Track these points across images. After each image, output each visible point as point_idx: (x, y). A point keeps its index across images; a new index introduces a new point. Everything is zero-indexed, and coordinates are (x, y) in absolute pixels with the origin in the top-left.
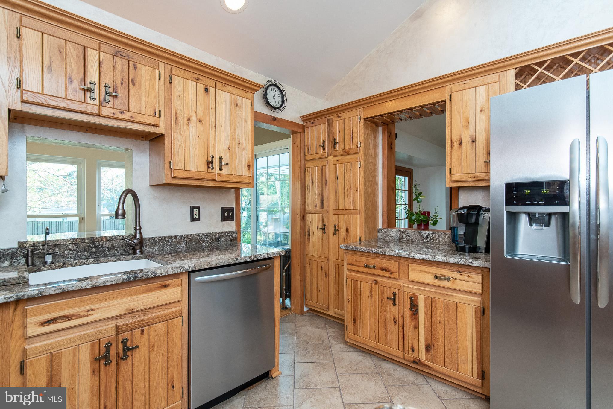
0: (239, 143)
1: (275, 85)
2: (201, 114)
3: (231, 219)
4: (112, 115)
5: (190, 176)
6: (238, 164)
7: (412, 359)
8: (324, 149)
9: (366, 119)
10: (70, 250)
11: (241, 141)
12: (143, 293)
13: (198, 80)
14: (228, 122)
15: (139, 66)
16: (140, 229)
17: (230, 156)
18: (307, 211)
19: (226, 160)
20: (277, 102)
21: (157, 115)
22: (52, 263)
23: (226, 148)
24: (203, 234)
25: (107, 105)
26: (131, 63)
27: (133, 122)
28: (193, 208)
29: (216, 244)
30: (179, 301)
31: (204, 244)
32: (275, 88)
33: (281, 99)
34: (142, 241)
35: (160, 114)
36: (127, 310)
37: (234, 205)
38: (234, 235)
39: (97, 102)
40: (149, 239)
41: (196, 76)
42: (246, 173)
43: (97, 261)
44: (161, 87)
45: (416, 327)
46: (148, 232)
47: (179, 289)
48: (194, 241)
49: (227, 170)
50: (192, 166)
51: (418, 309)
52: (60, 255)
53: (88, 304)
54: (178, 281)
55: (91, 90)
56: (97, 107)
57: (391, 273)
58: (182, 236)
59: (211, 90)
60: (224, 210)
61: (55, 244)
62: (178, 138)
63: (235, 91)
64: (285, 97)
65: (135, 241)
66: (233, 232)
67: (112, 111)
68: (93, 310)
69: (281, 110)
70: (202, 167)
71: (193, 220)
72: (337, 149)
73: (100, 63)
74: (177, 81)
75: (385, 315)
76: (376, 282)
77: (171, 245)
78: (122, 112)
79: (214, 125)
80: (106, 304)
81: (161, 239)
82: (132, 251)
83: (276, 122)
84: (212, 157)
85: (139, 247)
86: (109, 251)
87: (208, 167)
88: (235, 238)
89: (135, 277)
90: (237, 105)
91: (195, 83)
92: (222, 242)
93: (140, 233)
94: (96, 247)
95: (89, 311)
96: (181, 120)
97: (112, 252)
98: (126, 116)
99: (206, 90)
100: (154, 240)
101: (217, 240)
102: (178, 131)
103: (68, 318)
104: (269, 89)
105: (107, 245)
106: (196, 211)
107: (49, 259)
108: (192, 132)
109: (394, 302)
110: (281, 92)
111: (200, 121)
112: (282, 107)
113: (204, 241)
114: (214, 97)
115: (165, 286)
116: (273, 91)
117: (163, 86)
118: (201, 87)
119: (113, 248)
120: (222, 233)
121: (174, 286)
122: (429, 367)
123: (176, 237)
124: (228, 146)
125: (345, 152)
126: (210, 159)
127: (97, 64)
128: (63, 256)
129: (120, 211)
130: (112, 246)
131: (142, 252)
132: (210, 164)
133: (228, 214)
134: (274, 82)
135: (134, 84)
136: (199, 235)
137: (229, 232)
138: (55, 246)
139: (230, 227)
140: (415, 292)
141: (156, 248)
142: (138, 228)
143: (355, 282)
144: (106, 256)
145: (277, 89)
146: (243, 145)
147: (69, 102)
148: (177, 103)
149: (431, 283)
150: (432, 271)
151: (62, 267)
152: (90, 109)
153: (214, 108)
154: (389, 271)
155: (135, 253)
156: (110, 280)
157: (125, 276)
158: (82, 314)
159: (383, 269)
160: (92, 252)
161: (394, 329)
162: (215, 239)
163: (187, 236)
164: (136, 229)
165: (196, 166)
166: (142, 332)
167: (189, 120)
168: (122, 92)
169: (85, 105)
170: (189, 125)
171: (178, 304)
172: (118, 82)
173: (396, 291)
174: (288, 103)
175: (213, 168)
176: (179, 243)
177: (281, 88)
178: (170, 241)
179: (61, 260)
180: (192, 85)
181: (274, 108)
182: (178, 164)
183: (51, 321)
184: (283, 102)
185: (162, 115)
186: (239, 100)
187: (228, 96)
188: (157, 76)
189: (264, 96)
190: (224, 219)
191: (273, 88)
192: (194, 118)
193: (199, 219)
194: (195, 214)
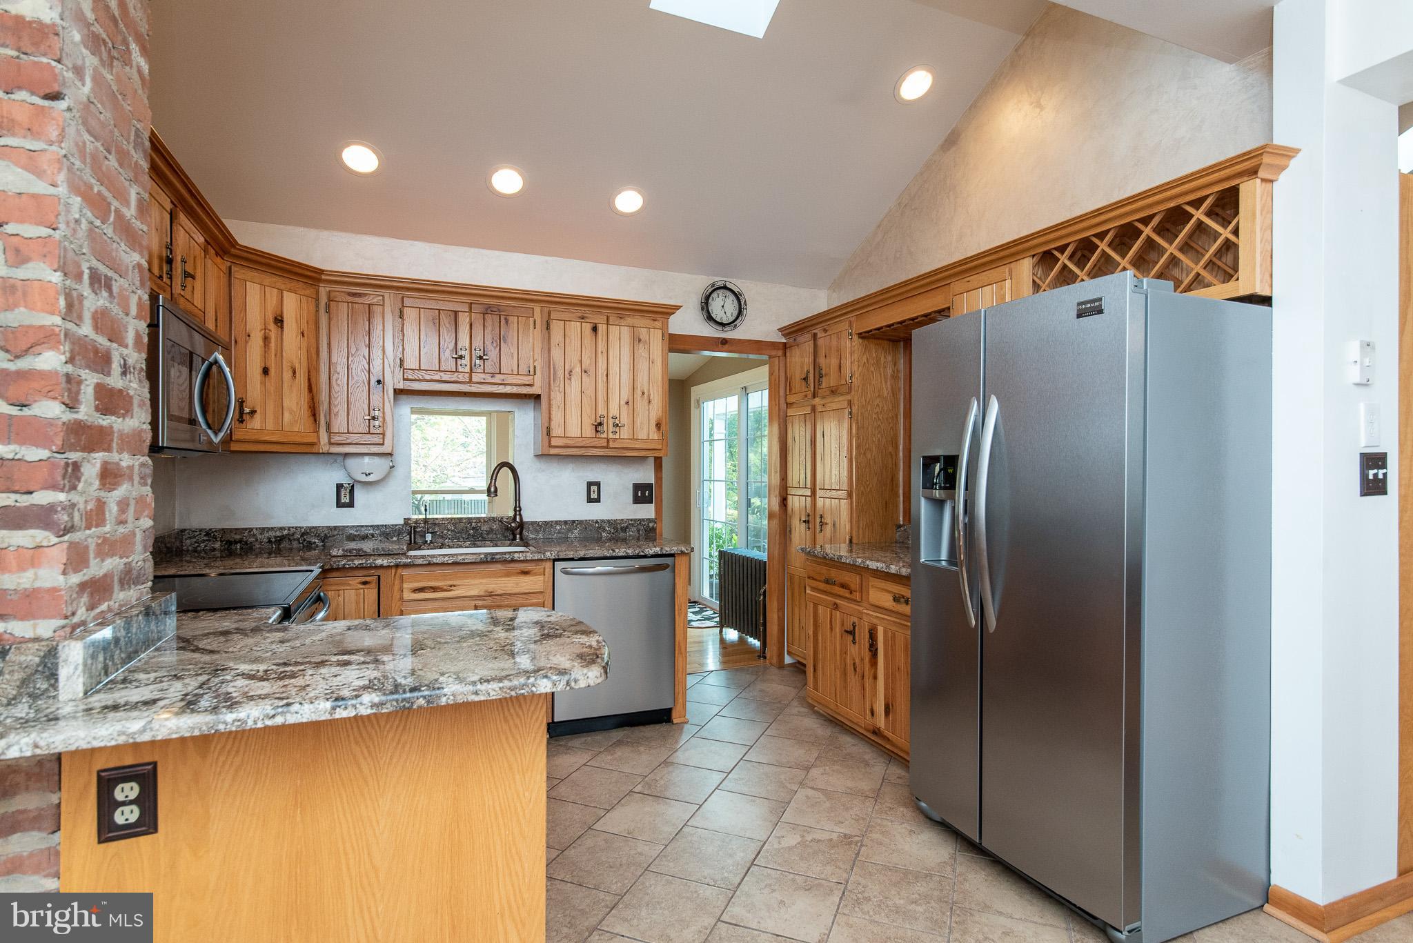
0: (643, 393)
1: (725, 288)
2: (587, 362)
3: (648, 500)
4: (483, 381)
5: (570, 442)
6: (641, 423)
7: (871, 728)
8: (808, 386)
9: (860, 335)
10: (448, 530)
11: (646, 391)
12: (502, 577)
13: (583, 319)
14: (626, 366)
15: (511, 319)
16: (520, 511)
17: (628, 413)
18: (791, 491)
19: (625, 419)
20: (729, 314)
21: (532, 373)
22: (431, 542)
23: (623, 402)
24: (603, 521)
25: (479, 370)
26: (502, 318)
27: (505, 384)
28: (590, 484)
29: (622, 535)
30: (542, 593)
31: (604, 534)
32: (725, 291)
33: (737, 308)
34: (522, 525)
35: (535, 371)
36: (486, 591)
37: (652, 481)
38: (651, 525)
39: (467, 369)
40: (533, 523)
41: (580, 315)
42: (654, 435)
43: (474, 544)
44: (536, 337)
45: (875, 678)
46: (531, 514)
47: (541, 578)
48: (591, 530)
49: (625, 433)
50: (574, 431)
51: (877, 649)
52: (439, 535)
53: (450, 580)
54: (539, 568)
55: (461, 357)
56: (467, 375)
57: (851, 593)
58: (574, 521)
59: (601, 328)
60: (637, 487)
61: (435, 523)
62: (557, 397)
63: (637, 321)
64: (742, 303)
65: (513, 525)
66: (649, 520)
67: (483, 376)
68: (454, 586)
69: (736, 325)
70: (589, 431)
71: (590, 500)
72: (824, 385)
73: (471, 325)
74: (557, 327)
75: (845, 658)
76: (836, 607)
77: (559, 533)
78: (493, 375)
79: (605, 373)
80: (466, 582)
81: (546, 523)
82: (511, 537)
83: (727, 346)
84: (603, 417)
85: (518, 530)
86: (487, 534)
87: (597, 431)
88: (653, 529)
89: (493, 558)
90: (640, 340)
91: (578, 324)
92: (631, 532)
93: (520, 515)
94: (473, 529)
95: (451, 586)
96: (560, 374)
97: (490, 536)
98: (498, 379)
99: (595, 329)
100: (538, 525)
101: (624, 529)
102: (557, 389)
103: (434, 589)
104: (714, 295)
105: (485, 527)
106: (594, 488)
107: (429, 537)
108: (574, 388)
109: (854, 638)
110: (737, 296)
111: (585, 372)
112: (738, 321)
113: (604, 530)
114: (605, 338)
115: (525, 573)
116: (720, 298)
117: (539, 335)
118: (587, 327)
119: (491, 531)
120: (631, 520)
121: (536, 574)
122: (889, 740)
123: (566, 522)
124: (626, 400)
125: (832, 392)
126: (598, 421)
127: (468, 327)
128: (442, 537)
129: (492, 489)
130: (491, 528)
131: (521, 538)
132: (598, 426)
133: (643, 494)
134: (721, 284)
135: (505, 341)
136: (597, 522)
137: (643, 519)
138: (435, 524)
139: (646, 512)
140: (875, 621)
141: (541, 536)
142: (518, 509)
143: (815, 605)
144: (484, 539)
145: (729, 293)
146: (649, 395)
147: (442, 374)
148: (557, 355)
149: (891, 608)
150: (891, 589)
151: (440, 548)
152: (461, 377)
153: (605, 351)
154: (849, 589)
155: (514, 539)
156: (469, 559)
157: (483, 556)
158: (445, 587)
159: (843, 586)
160: (469, 534)
161: (853, 680)
162: (621, 528)
163: (580, 522)
164: (515, 510)
165: (580, 431)
167: (571, 372)
168: (492, 353)
169: (456, 374)
170: (570, 379)
171: (540, 596)
172: (489, 342)
173: (856, 620)
174: (750, 312)
175: (603, 432)
176: (570, 530)
177: (736, 290)
178: (558, 528)
179: (440, 540)
180: (575, 327)
181: (723, 325)
182: (557, 431)
183: (421, 590)
184: (740, 313)
185: (538, 372)
186: (643, 333)
187: (626, 331)
188: (532, 326)
189: (702, 309)
190: (637, 500)
191: (720, 292)
192: (578, 369)
193: (598, 500)
194: (594, 493)
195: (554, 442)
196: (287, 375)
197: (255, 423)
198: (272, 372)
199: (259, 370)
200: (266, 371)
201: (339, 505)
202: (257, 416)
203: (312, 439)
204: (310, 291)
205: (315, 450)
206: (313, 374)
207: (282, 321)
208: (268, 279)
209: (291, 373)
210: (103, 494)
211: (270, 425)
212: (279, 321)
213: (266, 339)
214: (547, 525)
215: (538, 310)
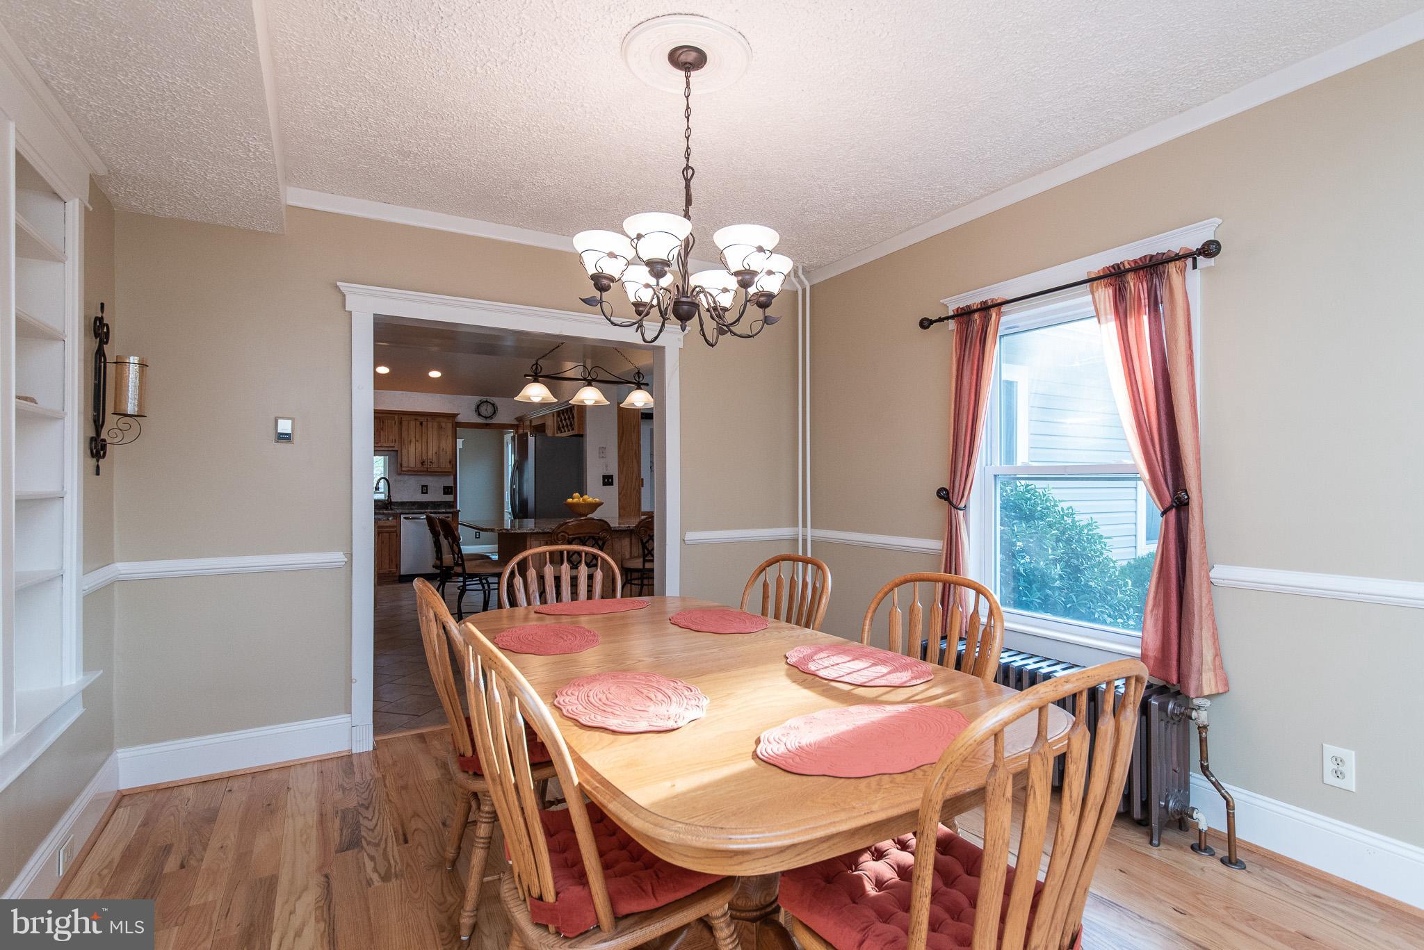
0: (443, 449)
1: (487, 402)
2: (418, 437)
3: (451, 493)
5: (411, 469)
6: (442, 461)
13: (416, 421)
15: (385, 421)
17: (436, 457)
19: (435, 460)
20: (489, 412)
21: (394, 442)
24: (428, 502)
27: (382, 447)
28: (423, 486)
32: (486, 404)
33: (493, 410)
34: (392, 503)
37: (451, 485)
38: (450, 504)
40: (396, 502)
41: (415, 419)
42: (448, 466)
44: (396, 429)
46: (395, 498)
48: (423, 505)
49: (435, 465)
50: (412, 465)
58: (415, 502)
59: (424, 425)
60: (445, 488)
62: (405, 451)
63: (442, 421)
64: (496, 408)
65: (387, 502)
69: (493, 417)
70: (419, 465)
71: (423, 493)
74: (405, 423)
79: (426, 441)
82: (386, 507)
83: (488, 426)
84: (425, 459)
85: (389, 505)
87: (423, 465)
90: (442, 428)
91: (414, 423)
92: (442, 507)
93: (390, 498)
96: (406, 443)
99: (421, 424)
100: (399, 503)
101: (438, 506)
102: (405, 448)
104: (482, 405)
106: (425, 488)
108: (413, 446)
110: (494, 404)
111: (417, 441)
113: (428, 505)
114: (426, 428)
117: (397, 427)
118: (418, 423)
120: (441, 501)
123: (411, 502)
124: (435, 452)
126: (423, 460)
131: (391, 508)
132: (423, 463)
133: (446, 490)
134: (485, 400)
136: (425, 502)
137: (448, 501)
139: (449, 498)
141: (400, 507)
142: (389, 496)
145: (488, 404)
146: (446, 450)
148: (405, 434)
153: (426, 432)
155: (388, 508)
162: (434, 505)
163: (418, 502)
165: (415, 465)
167: (411, 441)
170: (411, 444)
171: (395, 528)
174: (500, 411)
175: (425, 465)
176: (413, 506)
177: (492, 402)
181: (486, 418)
182: (405, 464)
184: (495, 412)
185: (397, 441)
186: (443, 425)
187: (435, 424)
188: (395, 423)
189: (475, 413)
190: (445, 493)
191: (484, 404)
192: (414, 440)
193: (427, 493)
194: (425, 490)
195: (403, 469)
214: (403, 503)
215: (396, 417)
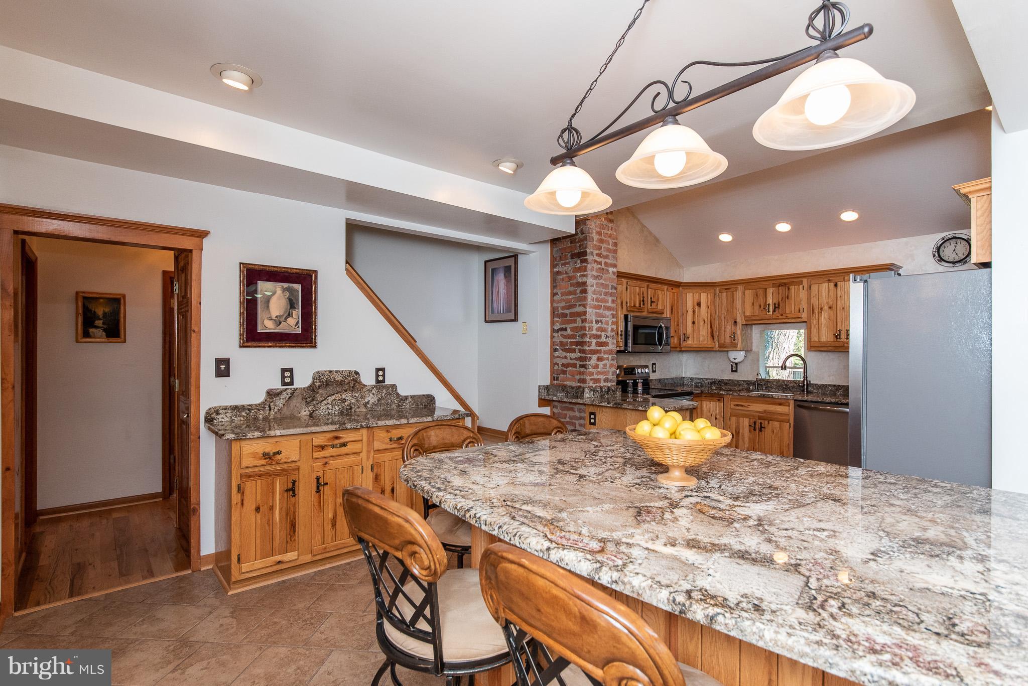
1: (955, 238)
2: (831, 303)
4: (777, 318)
5: (823, 345)
10: (774, 385)
12: (769, 404)
13: (828, 281)
15: (790, 287)
16: (807, 378)
20: (960, 254)
21: (802, 311)
25: (776, 313)
26: (787, 288)
27: (789, 319)
30: (788, 414)
32: (956, 240)
33: (968, 249)
34: (809, 385)
36: (763, 410)
39: (771, 313)
40: (816, 385)
41: (827, 279)
44: (804, 295)
46: (814, 380)
50: (824, 339)
53: (748, 403)
54: (787, 403)
56: (771, 316)
59: (839, 284)
62: (814, 322)
65: (804, 385)
67: (778, 315)
68: (750, 405)
69: (965, 262)
70: (832, 339)
73: (773, 293)
74: (815, 288)
77: (831, 391)
78: (782, 315)
79: (842, 307)
80: (754, 405)
81: (823, 385)
84: (840, 331)
86: (792, 389)
87: (837, 338)
91: (826, 284)
93: (807, 380)
94: (785, 385)
95: (748, 406)
96: (816, 311)
98: (784, 317)
99: (836, 285)
100: (819, 386)
102: (813, 318)
103: (742, 406)
104: (946, 244)
105: (791, 385)
108: (824, 315)
110: (966, 241)
111: (830, 308)
112: (970, 257)
114: (842, 289)
115: (780, 404)
116: (953, 245)
117: (805, 293)
118: (832, 285)
121: (785, 406)
123: (834, 386)
126: (837, 333)
127: (771, 294)
128: (771, 388)
129: (784, 367)
130: (794, 386)
131: (807, 391)
132: (837, 336)
134: (951, 236)
135: (788, 298)
138: (768, 382)
141: (820, 391)
144: (790, 390)
145: (959, 241)
147: (760, 316)
148: (814, 301)
153: (842, 296)
155: (804, 392)
156: (753, 395)
160: (782, 387)
164: (804, 377)
165: (826, 339)
166: (769, 423)
167: (821, 309)
168: (782, 305)
169: (766, 316)
170: (821, 313)
171: (788, 416)
172: (780, 300)
175: (840, 338)
176: (837, 390)
177: (965, 237)
178: (830, 388)
180: (824, 286)
181: (954, 262)
182: (814, 339)
183: (737, 405)
184: (969, 252)
185: (805, 311)
188: (801, 289)
189: (934, 256)
191: (952, 241)
192: (826, 308)
195: (812, 344)
196: (702, 323)
197: (690, 341)
198: (696, 322)
199: (691, 323)
200: (694, 323)
201: (733, 371)
202: (690, 338)
203: (712, 345)
204: (712, 291)
205: (714, 349)
206: (713, 321)
207: (700, 304)
208: (694, 291)
209: (703, 322)
210: (598, 363)
211: (695, 342)
212: (699, 304)
213: (694, 312)
214: (824, 386)
215: (805, 281)
